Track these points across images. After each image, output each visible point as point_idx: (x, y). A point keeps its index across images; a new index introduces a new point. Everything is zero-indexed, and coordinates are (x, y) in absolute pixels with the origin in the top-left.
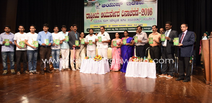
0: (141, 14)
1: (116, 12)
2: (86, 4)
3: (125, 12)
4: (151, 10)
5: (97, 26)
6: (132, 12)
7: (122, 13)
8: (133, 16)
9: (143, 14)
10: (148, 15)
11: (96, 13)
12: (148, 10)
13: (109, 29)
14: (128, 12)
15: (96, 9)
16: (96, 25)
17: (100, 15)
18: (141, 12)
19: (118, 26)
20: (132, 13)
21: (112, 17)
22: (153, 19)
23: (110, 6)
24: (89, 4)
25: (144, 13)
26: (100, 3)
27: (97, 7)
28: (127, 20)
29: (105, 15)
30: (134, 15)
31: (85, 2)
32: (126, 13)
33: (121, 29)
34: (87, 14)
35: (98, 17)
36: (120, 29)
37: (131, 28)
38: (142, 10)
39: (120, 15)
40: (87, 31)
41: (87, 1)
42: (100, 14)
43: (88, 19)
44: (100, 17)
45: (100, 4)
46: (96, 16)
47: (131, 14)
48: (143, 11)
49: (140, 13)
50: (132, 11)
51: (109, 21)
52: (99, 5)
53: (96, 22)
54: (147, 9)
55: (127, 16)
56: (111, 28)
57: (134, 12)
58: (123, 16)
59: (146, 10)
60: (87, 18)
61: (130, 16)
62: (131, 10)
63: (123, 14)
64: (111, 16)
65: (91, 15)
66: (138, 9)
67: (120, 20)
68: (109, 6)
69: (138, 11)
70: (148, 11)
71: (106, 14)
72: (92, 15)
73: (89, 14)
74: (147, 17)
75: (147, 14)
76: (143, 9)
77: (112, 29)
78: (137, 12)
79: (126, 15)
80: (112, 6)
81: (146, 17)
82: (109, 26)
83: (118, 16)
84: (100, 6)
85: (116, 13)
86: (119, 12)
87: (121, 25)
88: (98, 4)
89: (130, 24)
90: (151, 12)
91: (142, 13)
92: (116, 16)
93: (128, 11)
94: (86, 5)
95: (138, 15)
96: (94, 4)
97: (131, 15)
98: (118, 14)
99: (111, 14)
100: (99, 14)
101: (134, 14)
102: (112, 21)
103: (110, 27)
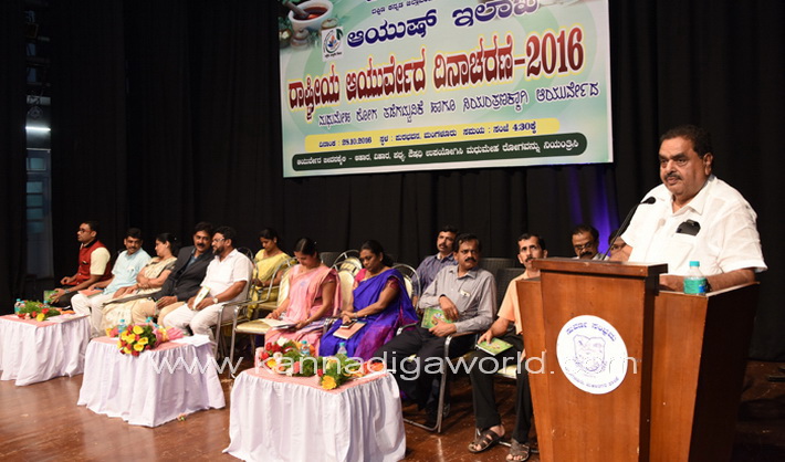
0: (524, 67)
1: (408, 67)
2: (285, 35)
3: (451, 60)
4: (575, 41)
5: (334, 144)
6: (483, 60)
7: (438, 66)
8: (489, 80)
9: (535, 64)
10: (563, 69)
11: (325, 79)
12: (561, 40)
13: (380, 157)
14: (461, 64)
15: (324, 59)
16: (329, 138)
17: (342, 88)
18: (524, 56)
19: (422, 136)
20: (480, 64)
21: (394, 95)
22: (587, 89)
23: (382, 39)
24: (299, 35)
25: (540, 58)
26: (341, 28)
27: (331, 45)
28: (459, 104)
29: (362, 88)
30: (491, 75)
31: (282, 25)
32: (453, 65)
33: (435, 153)
34: (293, 86)
35: (335, 97)
36: (428, 154)
37: (481, 143)
38: (532, 45)
39: (430, 82)
40: (296, 167)
41: (291, 24)
42: (343, 80)
43: (297, 108)
44: (343, 95)
45: (339, 31)
46: (325, 93)
47: (477, 69)
48: (536, 48)
49: (522, 61)
50: (480, 54)
51: (380, 112)
52: (335, 34)
53: (328, 122)
54: (557, 37)
55: (460, 85)
56: (392, 150)
57: (491, 59)
58: (439, 82)
59: (549, 40)
60: (293, 103)
61: (474, 82)
62: (476, 50)
63: (440, 73)
64: (389, 89)
65: (305, 88)
66: (509, 39)
67: (427, 107)
68: (377, 37)
69: (507, 51)
70: (558, 45)
71: (368, 79)
72: (312, 87)
73: (300, 85)
74: (559, 79)
75: (558, 65)
76: (534, 39)
77: (397, 155)
78: (503, 58)
79: (456, 81)
80: (391, 37)
81: (551, 80)
82: (384, 139)
83: (420, 85)
84: (343, 44)
85: (409, 73)
86: (420, 65)
87: (432, 131)
88: (335, 30)
89: (476, 127)
90: (576, 51)
91: (528, 59)
92: (408, 87)
93: (463, 58)
94: (288, 43)
95: (509, 73)
96: (318, 34)
97: (476, 77)
98: (419, 77)
99: (389, 75)
100: (337, 80)
101: (491, 68)
102: (392, 112)
103: (387, 145)
